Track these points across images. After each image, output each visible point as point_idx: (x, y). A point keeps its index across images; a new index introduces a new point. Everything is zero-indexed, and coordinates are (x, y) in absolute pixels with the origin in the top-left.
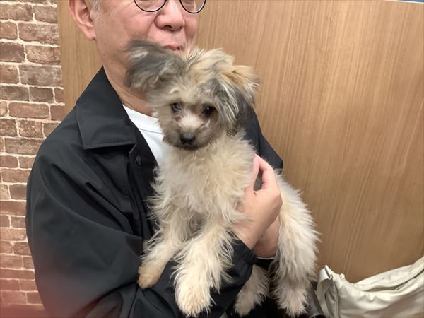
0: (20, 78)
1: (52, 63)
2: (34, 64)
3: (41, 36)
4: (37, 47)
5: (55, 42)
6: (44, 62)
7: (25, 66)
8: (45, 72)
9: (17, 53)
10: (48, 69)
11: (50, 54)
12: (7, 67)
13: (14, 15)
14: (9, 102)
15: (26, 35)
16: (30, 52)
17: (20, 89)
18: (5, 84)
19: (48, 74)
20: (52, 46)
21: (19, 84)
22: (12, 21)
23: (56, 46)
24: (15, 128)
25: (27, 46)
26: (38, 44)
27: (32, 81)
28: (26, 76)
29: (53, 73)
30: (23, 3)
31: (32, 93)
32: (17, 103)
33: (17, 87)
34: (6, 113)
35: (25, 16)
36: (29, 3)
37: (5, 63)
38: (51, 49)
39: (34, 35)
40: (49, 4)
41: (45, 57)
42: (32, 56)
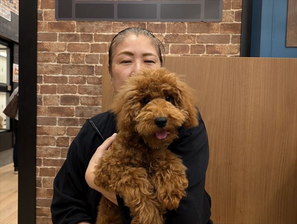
0: (75, 114)
1: (93, 105)
3: (89, 91)
4: (86, 97)
5: (96, 94)
6: (88, 105)
7: (78, 107)
8: (89, 110)
9: (76, 101)
10: (90, 108)
11: (93, 100)
13: (76, 82)
14: (67, 127)
17: (74, 119)
18: (66, 117)
19: (90, 111)
20: (94, 96)
21: (74, 117)
22: (75, 84)
23: (96, 96)
24: (68, 142)
25: (81, 97)
27: (82, 115)
29: (93, 110)
30: (82, 76)
32: (71, 128)
33: (72, 119)
34: (64, 134)
35: (82, 82)
36: (85, 76)
37: (68, 106)
38: (94, 98)
39: (85, 91)
40: (95, 76)
41: (90, 102)
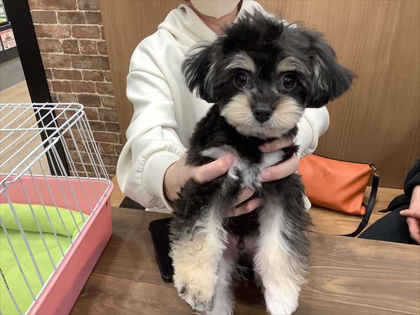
2: (107, 108)
12: (90, 109)
15: (101, 90)
16: (104, 101)
26: (108, 96)
28: (102, 115)
31: (107, 126)
42: (105, 103)
